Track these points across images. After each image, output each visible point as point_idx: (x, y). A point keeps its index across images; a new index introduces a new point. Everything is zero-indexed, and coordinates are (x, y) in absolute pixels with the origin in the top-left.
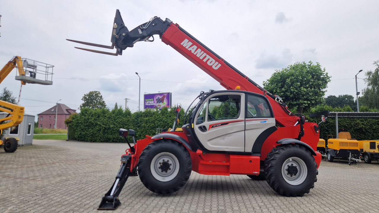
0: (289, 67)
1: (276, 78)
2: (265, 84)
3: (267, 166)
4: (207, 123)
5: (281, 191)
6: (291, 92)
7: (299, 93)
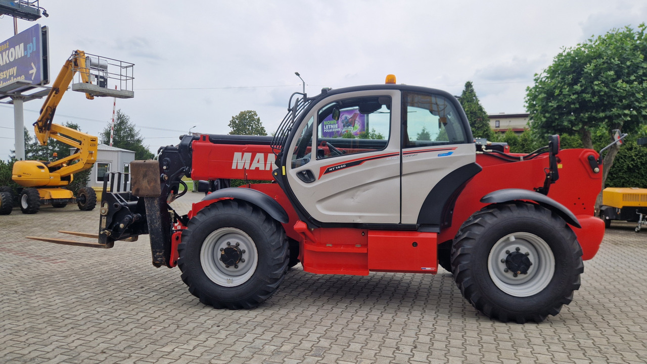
0: (592, 38)
1: (561, 64)
2: (538, 78)
3: (454, 253)
4: (314, 164)
5: (487, 308)
6: (594, 93)
7: (612, 93)
